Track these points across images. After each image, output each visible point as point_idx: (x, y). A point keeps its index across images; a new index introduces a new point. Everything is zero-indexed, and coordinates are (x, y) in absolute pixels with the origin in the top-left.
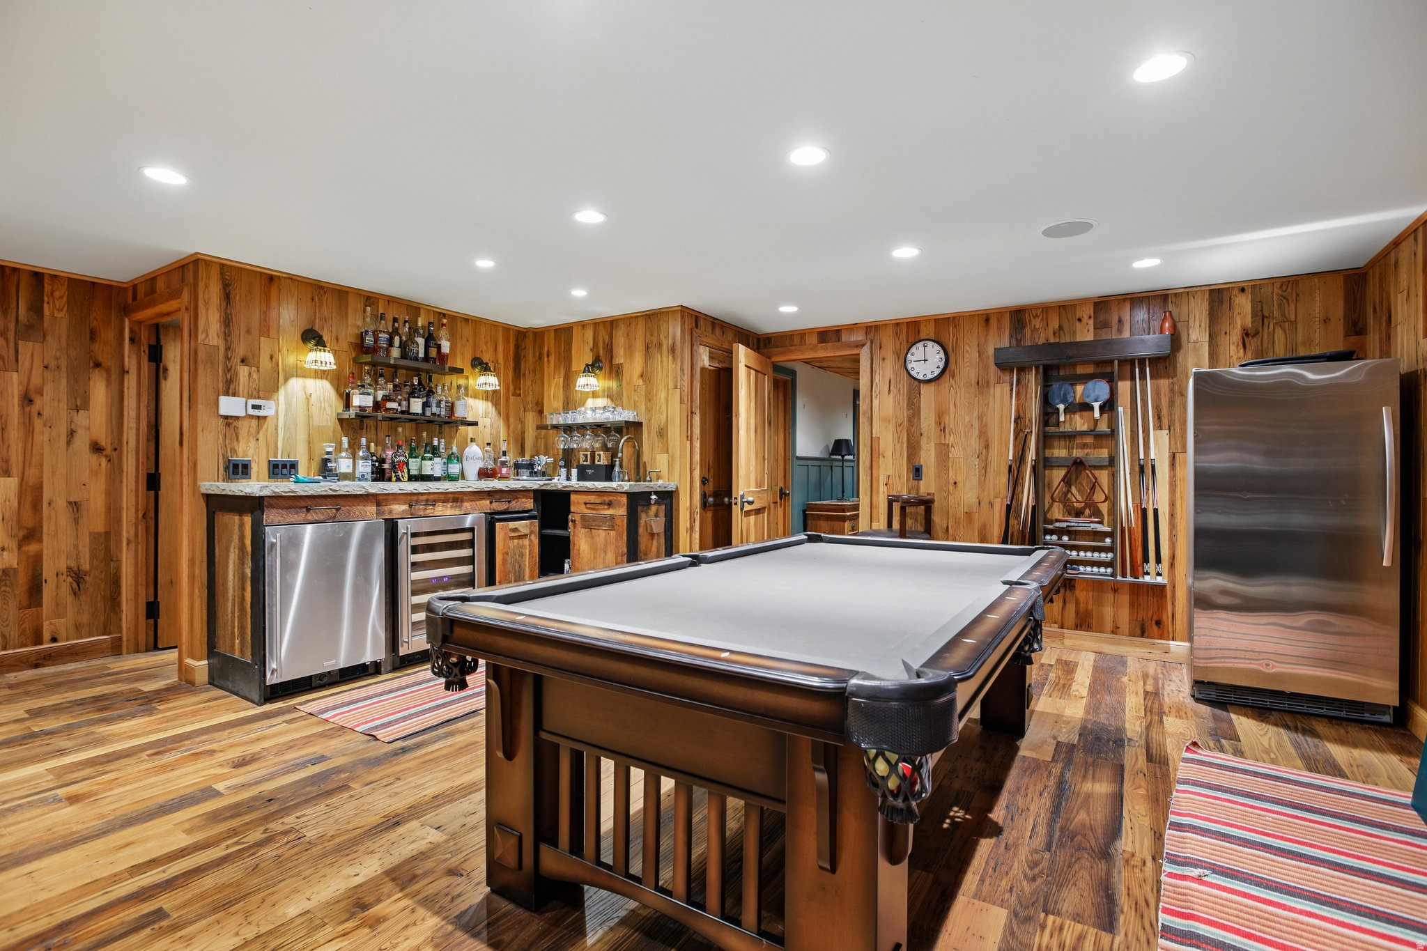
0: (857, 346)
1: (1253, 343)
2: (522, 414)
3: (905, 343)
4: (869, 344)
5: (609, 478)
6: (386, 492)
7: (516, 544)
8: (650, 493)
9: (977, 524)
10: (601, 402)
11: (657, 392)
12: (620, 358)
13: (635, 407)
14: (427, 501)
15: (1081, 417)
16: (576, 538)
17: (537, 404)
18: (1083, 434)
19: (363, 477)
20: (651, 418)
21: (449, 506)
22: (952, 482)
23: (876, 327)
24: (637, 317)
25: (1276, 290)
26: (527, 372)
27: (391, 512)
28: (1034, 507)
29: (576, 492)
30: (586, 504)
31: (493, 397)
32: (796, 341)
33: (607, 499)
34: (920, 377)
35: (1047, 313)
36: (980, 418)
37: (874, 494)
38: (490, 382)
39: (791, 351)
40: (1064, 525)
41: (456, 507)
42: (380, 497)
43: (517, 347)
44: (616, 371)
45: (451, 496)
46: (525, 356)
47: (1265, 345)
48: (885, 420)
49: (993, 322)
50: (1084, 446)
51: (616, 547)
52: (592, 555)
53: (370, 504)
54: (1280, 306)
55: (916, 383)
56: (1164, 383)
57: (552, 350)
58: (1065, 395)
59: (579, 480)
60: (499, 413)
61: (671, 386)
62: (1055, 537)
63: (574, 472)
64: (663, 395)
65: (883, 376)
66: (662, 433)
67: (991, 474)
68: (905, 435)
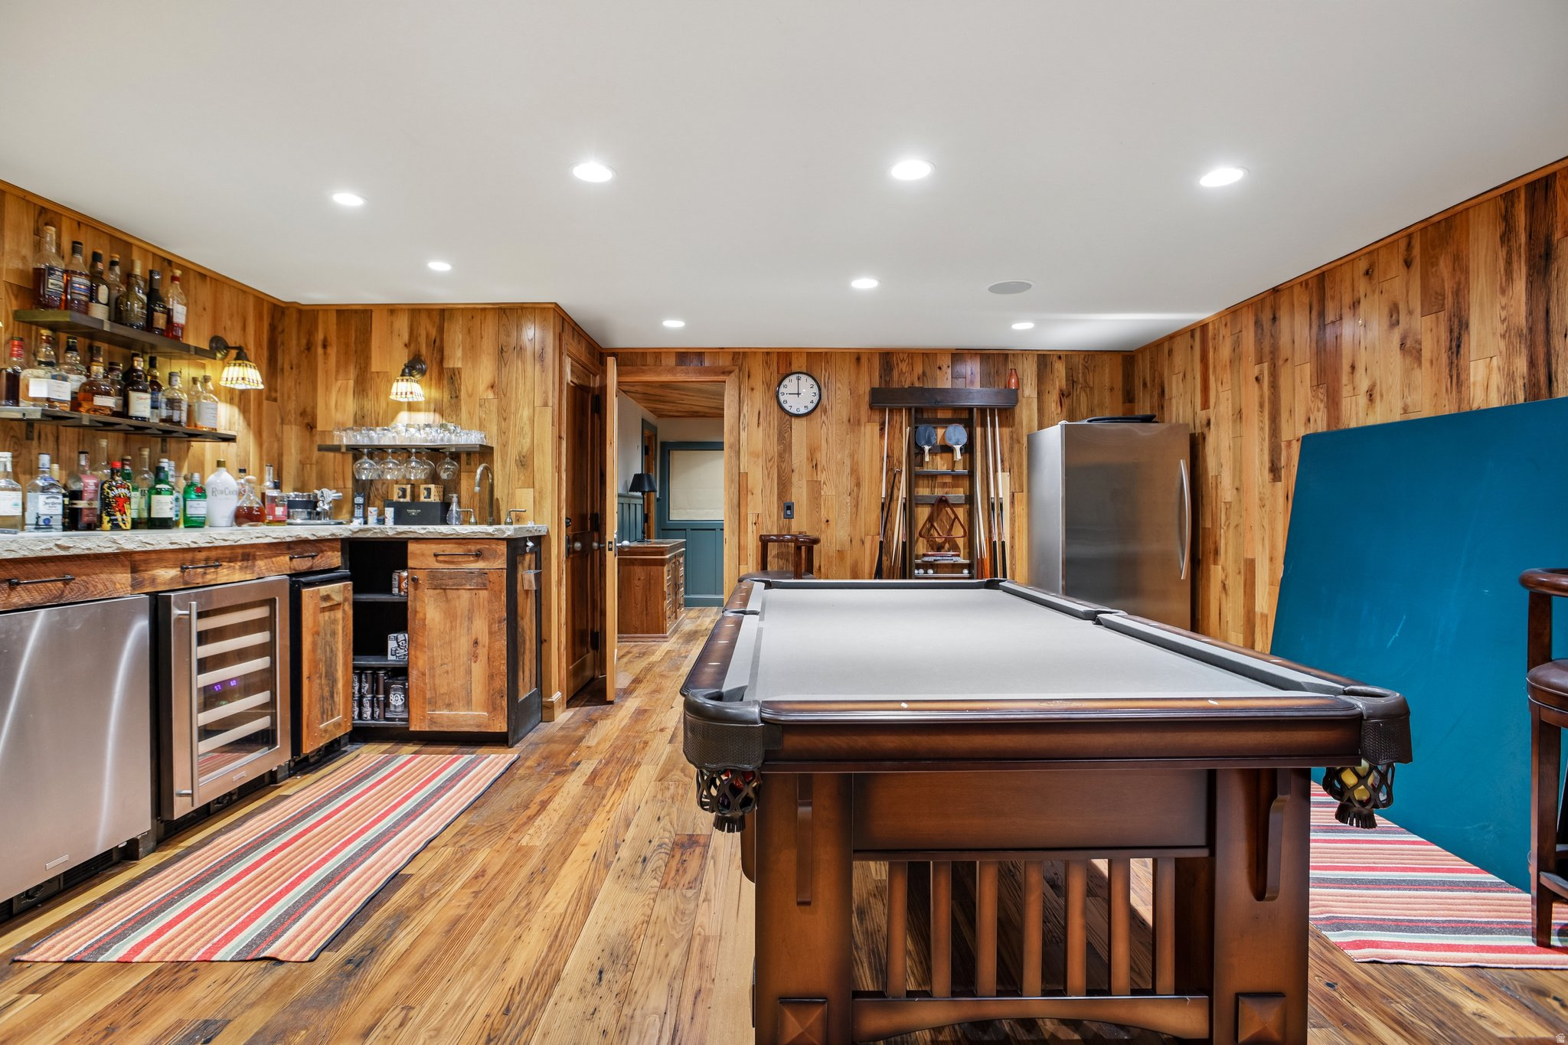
0: (723, 373)
1: (1066, 402)
2: (278, 427)
3: (775, 374)
4: (737, 370)
5: (444, 521)
6: (150, 548)
7: (327, 618)
8: (525, 539)
9: (849, 562)
10: (422, 418)
11: (517, 409)
12: (456, 359)
13: (481, 427)
14: (207, 560)
15: (941, 458)
16: (418, 604)
17: (303, 414)
18: (943, 474)
19: (47, 525)
20: (507, 442)
21: (237, 567)
22: (824, 520)
23: (744, 353)
24: (485, 309)
25: (1081, 361)
26: (287, 367)
27: (153, 580)
28: (904, 544)
29: (417, 540)
30: (436, 555)
31: (241, 399)
32: (650, 360)
33: (473, 548)
34: (793, 411)
35: (912, 358)
36: (852, 456)
37: (742, 534)
38: (248, 377)
39: (643, 372)
40: (931, 559)
41: (246, 567)
42: (137, 557)
43: (273, 328)
44: (449, 379)
45: (240, 551)
46: (283, 343)
47: (1075, 405)
48: (755, 455)
49: (864, 360)
50: (944, 485)
51: (490, 611)
52: (448, 625)
53: (121, 569)
54: (1083, 373)
55: (787, 417)
56: (1006, 431)
57: (333, 338)
58: (929, 437)
59: (396, 523)
60: (249, 425)
61: (538, 402)
62: (921, 571)
63: (389, 512)
64: (526, 413)
65: (752, 406)
66: (524, 462)
67: (862, 511)
68: (776, 471)
